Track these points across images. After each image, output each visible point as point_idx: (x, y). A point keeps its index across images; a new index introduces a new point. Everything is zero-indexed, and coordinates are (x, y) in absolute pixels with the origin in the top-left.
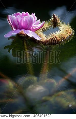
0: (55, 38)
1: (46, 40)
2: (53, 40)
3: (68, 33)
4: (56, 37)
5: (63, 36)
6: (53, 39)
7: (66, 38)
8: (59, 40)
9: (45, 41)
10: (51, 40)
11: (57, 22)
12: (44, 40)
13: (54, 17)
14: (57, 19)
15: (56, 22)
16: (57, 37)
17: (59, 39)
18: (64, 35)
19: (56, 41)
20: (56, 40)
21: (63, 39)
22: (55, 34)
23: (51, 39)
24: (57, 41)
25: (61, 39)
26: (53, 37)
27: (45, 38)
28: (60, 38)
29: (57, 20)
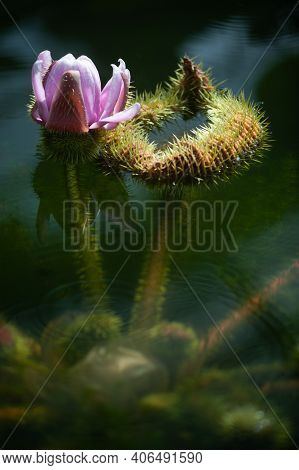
0: (193, 156)
1: (158, 165)
2: (183, 164)
3: (243, 134)
4: (195, 152)
5: (222, 146)
6: (182, 158)
7: (234, 151)
8: (207, 164)
9: (153, 168)
10: (178, 164)
11: (199, 87)
12: (150, 164)
13: (188, 68)
14: (200, 77)
15: (196, 91)
16: (201, 150)
17: (208, 157)
18: (227, 142)
19: (198, 165)
20: (194, 164)
21: (225, 156)
22: (191, 141)
23: (176, 158)
24: (201, 166)
25: (216, 159)
26: (182, 153)
27: (154, 155)
28: (212, 155)
29: (198, 81)
